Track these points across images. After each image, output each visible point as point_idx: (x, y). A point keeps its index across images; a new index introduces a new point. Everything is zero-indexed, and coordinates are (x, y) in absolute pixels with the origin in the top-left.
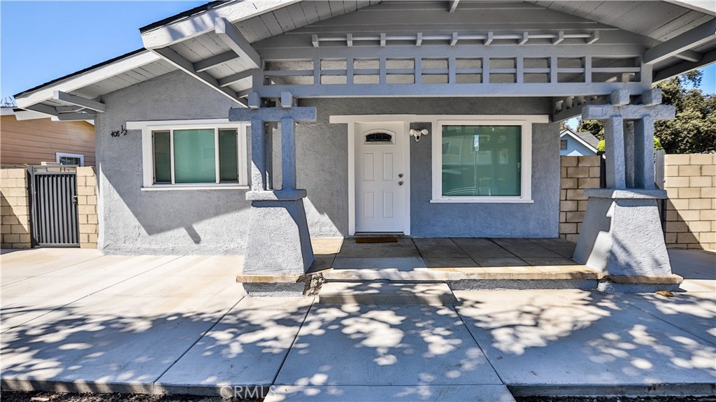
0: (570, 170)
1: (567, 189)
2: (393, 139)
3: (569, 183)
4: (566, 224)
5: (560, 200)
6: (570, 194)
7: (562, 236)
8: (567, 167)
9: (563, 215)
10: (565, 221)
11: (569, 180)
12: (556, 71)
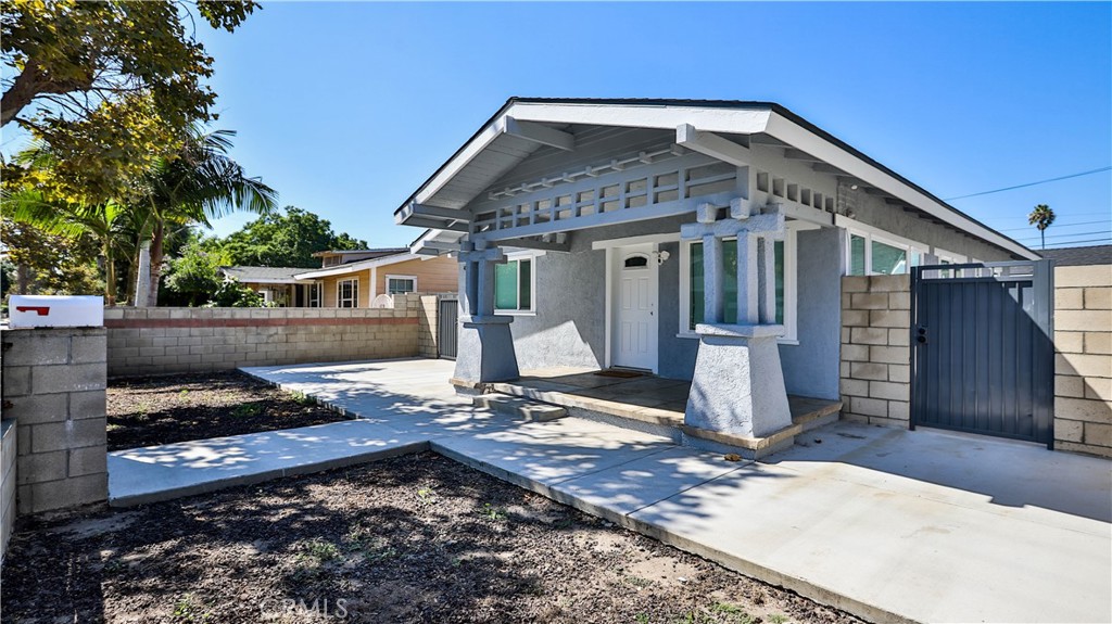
0: (856, 298)
1: (851, 327)
2: (648, 263)
3: (856, 318)
4: (850, 381)
5: (841, 343)
6: (857, 334)
7: (846, 400)
8: (852, 294)
9: (845, 366)
10: (848, 376)
11: (854, 313)
12: (651, 191)
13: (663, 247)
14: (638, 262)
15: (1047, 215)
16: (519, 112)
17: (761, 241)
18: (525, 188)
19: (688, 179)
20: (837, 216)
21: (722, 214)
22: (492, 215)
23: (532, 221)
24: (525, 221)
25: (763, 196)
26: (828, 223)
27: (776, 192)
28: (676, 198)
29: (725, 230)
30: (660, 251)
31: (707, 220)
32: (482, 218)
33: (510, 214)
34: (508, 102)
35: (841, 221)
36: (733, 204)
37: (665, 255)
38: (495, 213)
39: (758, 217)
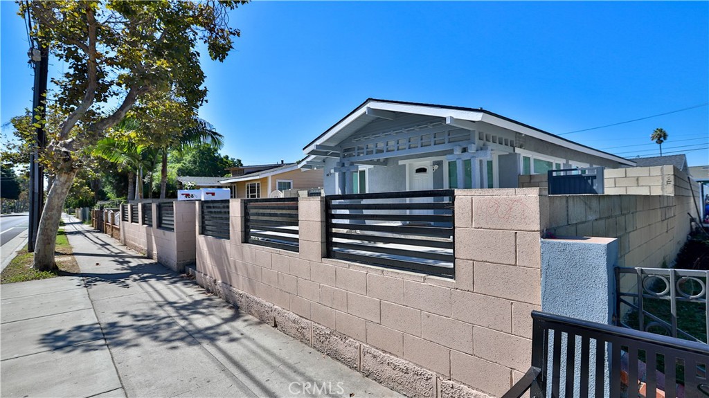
0: (525, 185)
2: (427, 171)
8: (523, 183)
12: (433, 140)
13: (435, 163)
14: (422, 170)
15: (662, 135)
16: (372, 105)
17: (481, 161)
18: (372, 137)
19: (449, 135)
20: (516, 148)
21: (465, 150)
22: (353, 149)
23: (374, 152)
24: (371, 152)
25: (482, 142)
26: (512, 152)
27: (487, 140)
28: (444, 143)
29: (466, 156)
30: (434, 165)
31: (458, 153)
32: (346, 150)
33: (363, 149)
34: (367, 100)
35: (518, 150)
36: (469, 146)
37: (436, 167)
38: (354, 148)
39: (479, 152)
